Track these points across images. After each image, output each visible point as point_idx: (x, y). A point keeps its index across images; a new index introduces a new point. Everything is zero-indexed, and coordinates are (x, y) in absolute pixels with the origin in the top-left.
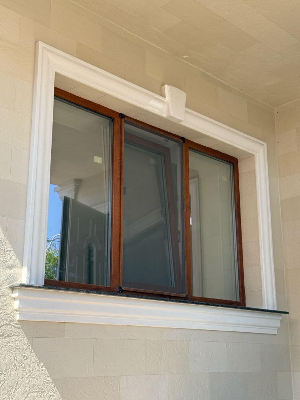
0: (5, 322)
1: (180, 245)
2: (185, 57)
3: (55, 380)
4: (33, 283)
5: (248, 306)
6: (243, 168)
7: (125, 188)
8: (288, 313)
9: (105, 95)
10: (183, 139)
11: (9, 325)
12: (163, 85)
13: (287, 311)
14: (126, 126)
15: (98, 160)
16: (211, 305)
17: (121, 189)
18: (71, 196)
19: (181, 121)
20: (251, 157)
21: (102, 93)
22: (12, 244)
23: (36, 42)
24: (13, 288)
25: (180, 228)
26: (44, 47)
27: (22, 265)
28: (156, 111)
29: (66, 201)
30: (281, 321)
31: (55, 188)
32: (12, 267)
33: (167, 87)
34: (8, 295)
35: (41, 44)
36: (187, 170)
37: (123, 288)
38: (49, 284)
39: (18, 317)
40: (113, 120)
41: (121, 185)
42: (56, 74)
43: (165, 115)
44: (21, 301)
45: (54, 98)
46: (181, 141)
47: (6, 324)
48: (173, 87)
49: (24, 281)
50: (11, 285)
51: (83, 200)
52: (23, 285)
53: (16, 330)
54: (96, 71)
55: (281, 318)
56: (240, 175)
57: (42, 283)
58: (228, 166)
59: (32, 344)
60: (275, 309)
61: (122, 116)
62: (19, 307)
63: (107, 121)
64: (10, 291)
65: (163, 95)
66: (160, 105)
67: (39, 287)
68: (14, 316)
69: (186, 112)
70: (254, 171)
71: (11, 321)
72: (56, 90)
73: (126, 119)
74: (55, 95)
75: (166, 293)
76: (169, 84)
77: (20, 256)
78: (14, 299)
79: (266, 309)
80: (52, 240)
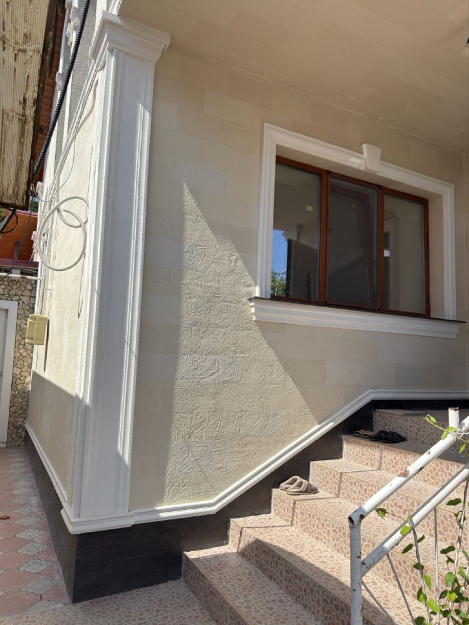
0: (247, 321)
1: (375, 270)
2: (381, 119)
3: (280, 359)
4: (263, 297)
5: (432, 317)
6: (432, 207)
7: (330, 229)
8: (465, 322)
9: (314, 157)
10: (380, 187)
11: (249, 323)
12: (361, 144)
13: (466, 321)
14: (332, 180)
15: (309, 208)
16: (398, 315)
17: (327, 229)
18: (294, 238)
19: (377, 172)
20: (439, 197)
21: (311, 156)
22: (249, 271)
23: (263, 123)
24: (250, 300)
25: (375, 258)
26: (268, 127)
27: (256, 285)
28: (355, 166)
29: (290, 242)
30: (459, 329)
31: (283, 234)
32: (249, 286)
33: (364, 146)
34: (247, 304)
35: (266, 125)
36: (383, 212)
37: (328, 302)
38: (274, 298)
39: (254, 318)
40: (321, 176)
41: (327, 226)
42: (278, 146)
43: (363, 168)
44: (256, 308)
45: (276, 164)
46: (378, 188)
47: (247, 323)
48: (370, 146)
49: (257, 294)
50: (249, 297)
51: (304, 241)
52: (256, 298)
53: (254, 326)
54: (307, 140)
55: (460, 327)
56: (429, 214)
57: (269, 296)
58: (420, 206)
59: (264, 336)
60: (455, 319)
61: (328, 172)
62: (255, 312)
63: (317, 178)
64: (249, 301)
65: (361, 152)
66: (358, 161)
67: (267, 299)
68: (252, 318)
69: (381, 164)
70: (441, 209)
71: (250, 321)
72: (277, 157)
73: (331, 174)
74: (276, 162)
75: (362, 306)
76: (366, 143)
77: (254, 279)
78: (252, 307)
79: (447, 318)
80: (282, 273)
